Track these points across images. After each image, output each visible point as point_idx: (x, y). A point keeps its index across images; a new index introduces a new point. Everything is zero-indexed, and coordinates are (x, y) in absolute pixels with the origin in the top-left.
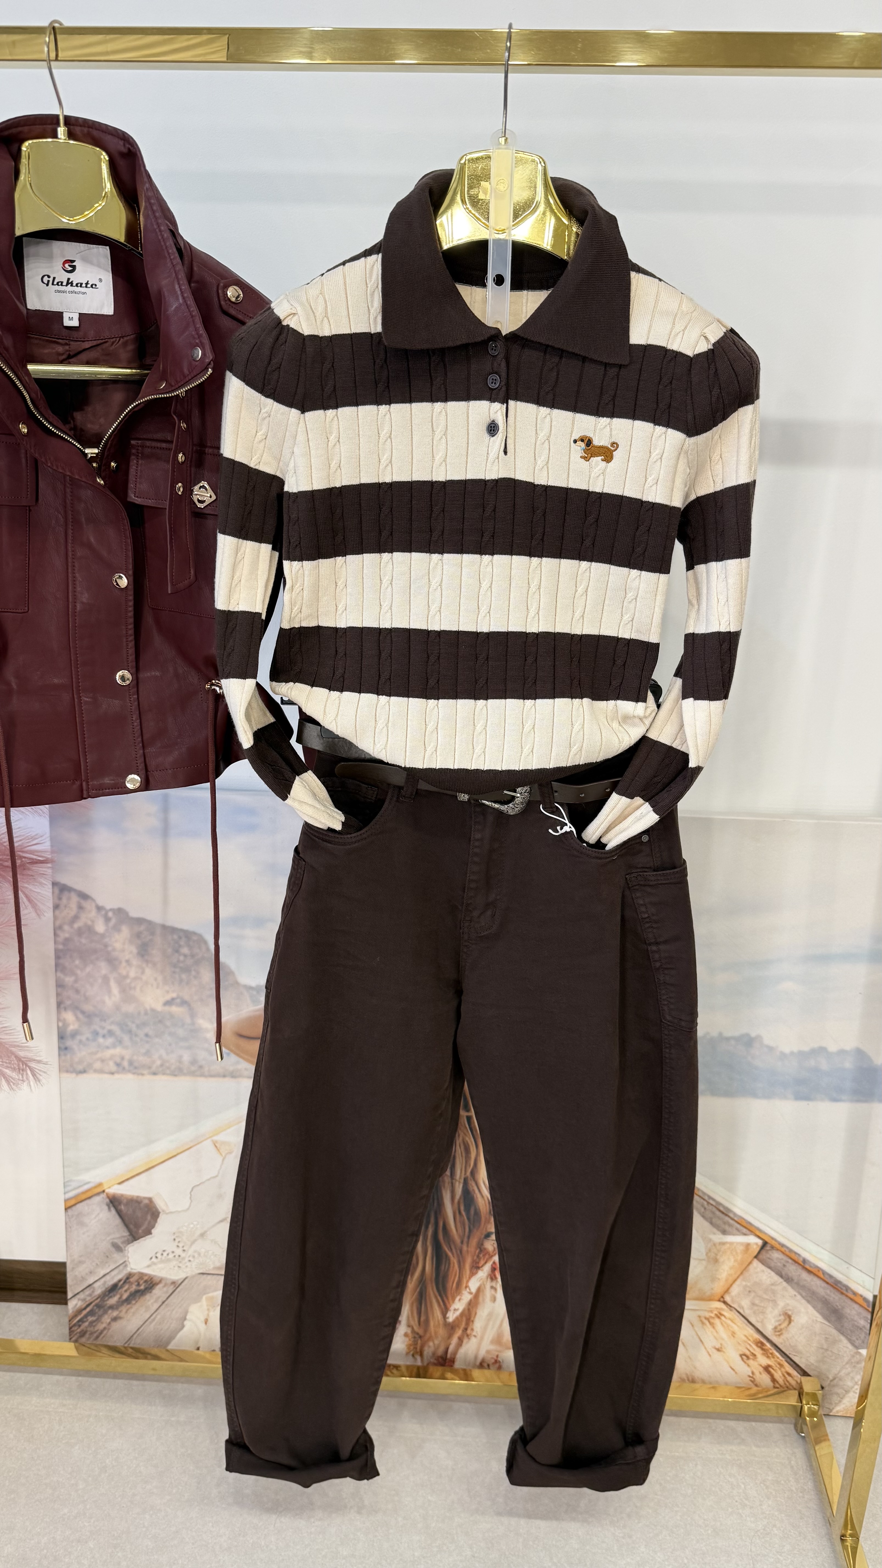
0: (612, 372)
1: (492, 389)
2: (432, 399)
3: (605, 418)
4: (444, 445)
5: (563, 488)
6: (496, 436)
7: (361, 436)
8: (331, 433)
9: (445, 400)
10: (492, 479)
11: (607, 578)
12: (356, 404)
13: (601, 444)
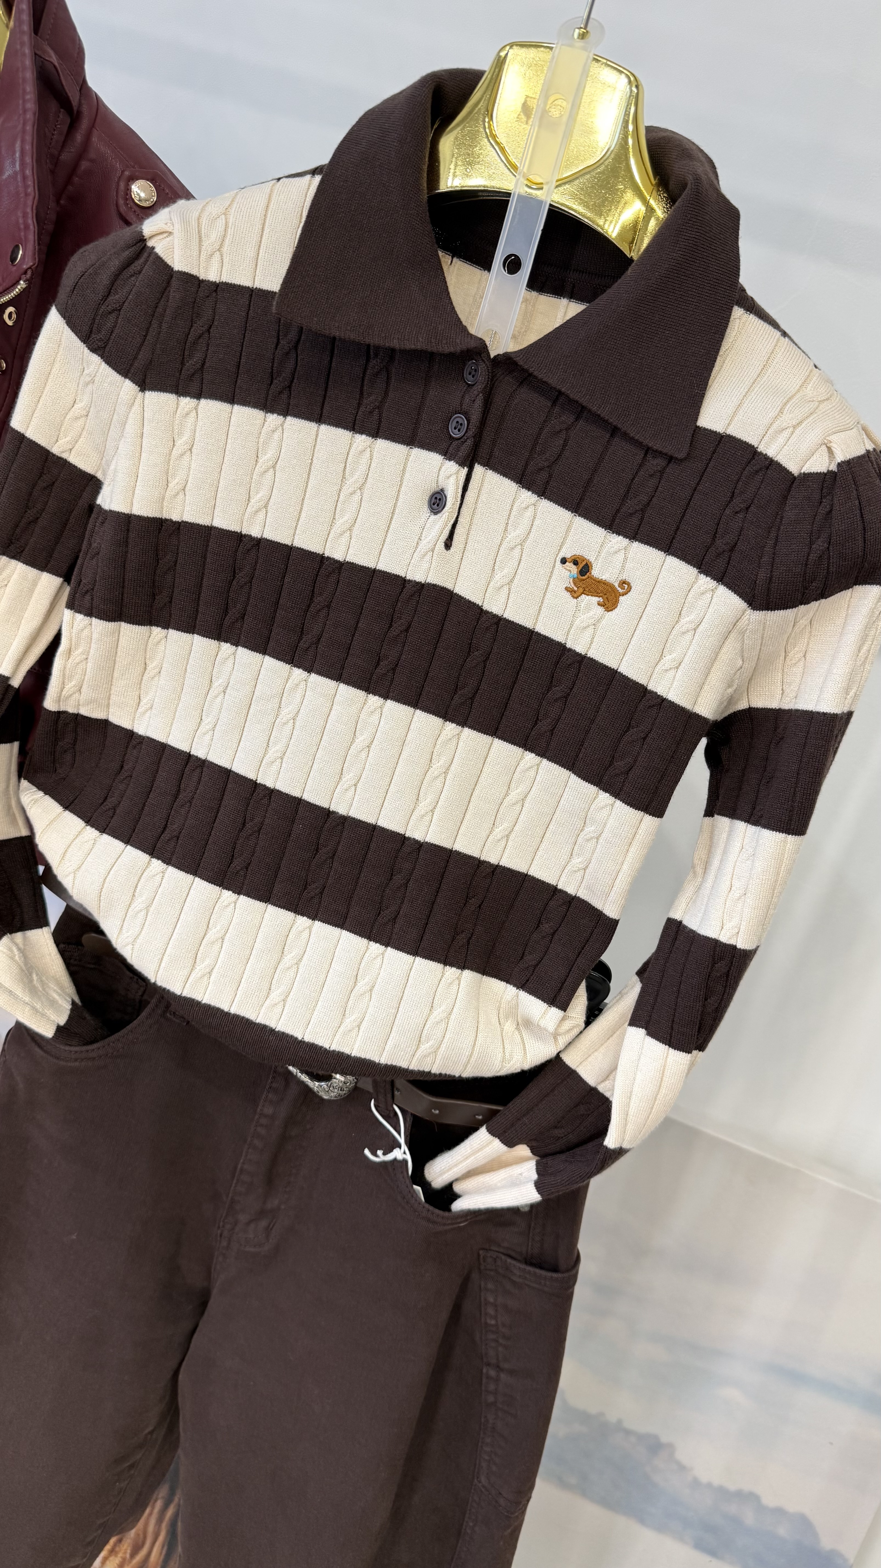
0: (656, 463)
1: (453, 438)
2: (354, 427)
3: (621, 537)
4: (355, 505)
5: (526, 628)
6: (440, 515)
7: (226, 453)
8: (180, 434)
9: (375, 433)
10: (415, 581)
11: (561, 792)
12: (231, 400)
13: (604, 578)
